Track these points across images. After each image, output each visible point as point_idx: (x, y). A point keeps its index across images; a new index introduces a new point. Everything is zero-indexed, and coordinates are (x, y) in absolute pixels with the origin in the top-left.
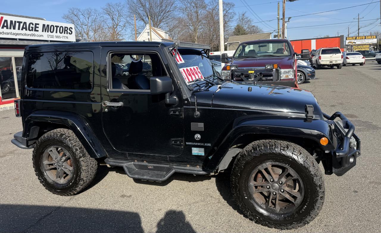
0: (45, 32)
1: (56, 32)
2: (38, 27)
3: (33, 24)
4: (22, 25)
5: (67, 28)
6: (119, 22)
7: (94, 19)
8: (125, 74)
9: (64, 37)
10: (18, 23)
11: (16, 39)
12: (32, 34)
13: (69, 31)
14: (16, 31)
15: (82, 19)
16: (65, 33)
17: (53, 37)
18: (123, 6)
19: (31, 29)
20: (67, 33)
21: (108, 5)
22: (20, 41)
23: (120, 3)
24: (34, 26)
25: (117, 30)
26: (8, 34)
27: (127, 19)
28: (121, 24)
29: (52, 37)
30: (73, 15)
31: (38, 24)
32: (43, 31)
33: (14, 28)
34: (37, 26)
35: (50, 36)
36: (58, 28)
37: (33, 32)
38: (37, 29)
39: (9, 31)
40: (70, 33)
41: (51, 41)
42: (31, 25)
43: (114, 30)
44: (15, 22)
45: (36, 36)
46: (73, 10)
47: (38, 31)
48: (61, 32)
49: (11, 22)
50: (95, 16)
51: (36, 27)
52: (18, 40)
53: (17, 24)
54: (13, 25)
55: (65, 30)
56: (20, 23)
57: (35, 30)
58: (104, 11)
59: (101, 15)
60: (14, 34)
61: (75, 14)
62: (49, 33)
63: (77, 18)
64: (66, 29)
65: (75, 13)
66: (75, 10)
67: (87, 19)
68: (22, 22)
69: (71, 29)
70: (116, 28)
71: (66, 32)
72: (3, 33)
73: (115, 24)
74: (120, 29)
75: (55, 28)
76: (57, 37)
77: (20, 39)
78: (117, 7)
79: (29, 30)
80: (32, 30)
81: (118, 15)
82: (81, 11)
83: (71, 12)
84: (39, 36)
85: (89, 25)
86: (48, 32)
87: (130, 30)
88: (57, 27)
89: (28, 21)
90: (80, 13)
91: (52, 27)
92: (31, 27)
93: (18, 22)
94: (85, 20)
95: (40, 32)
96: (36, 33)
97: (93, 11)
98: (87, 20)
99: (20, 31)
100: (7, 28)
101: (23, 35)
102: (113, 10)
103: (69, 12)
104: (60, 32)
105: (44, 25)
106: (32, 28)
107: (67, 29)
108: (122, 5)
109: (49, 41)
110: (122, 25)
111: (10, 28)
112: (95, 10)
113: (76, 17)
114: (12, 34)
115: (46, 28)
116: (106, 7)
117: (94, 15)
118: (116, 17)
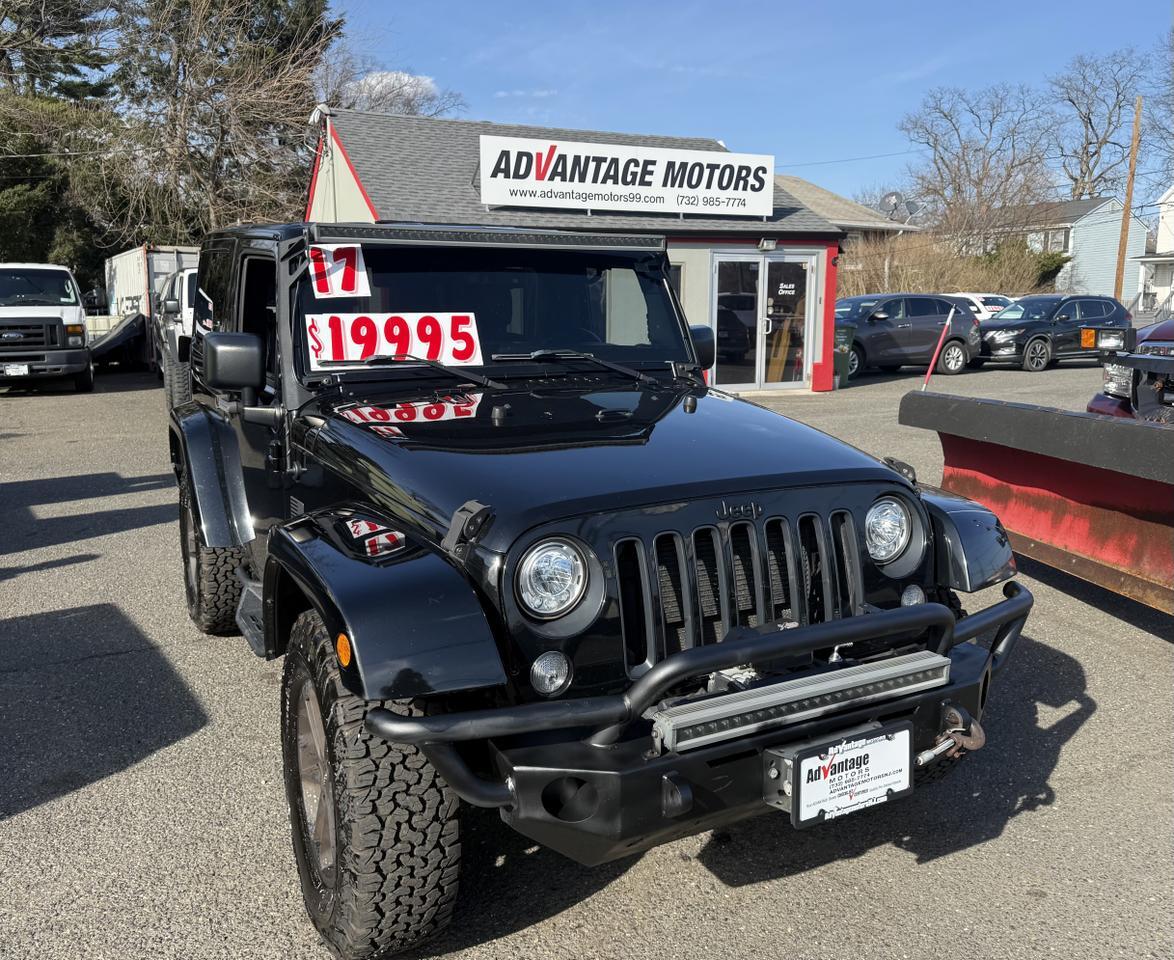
0: (673, 185)
1: (709, 186)
2: (651, 173)
3: (637, 164)
4: (604, 166)
5: (748, 169)
6: (1112, 127)
7: (1012, 126)
8: (993, 338)
9: (732, 201)
10: (595, 163)
11: (583, 212)
12: (631, 196)
13: (751, 180)
14: (588, 186)
15: (967, 129)
16: (736, 188)
17: (696, 202)
18: (1142, 62)
19: (629, 178)
20: (745, 189)
21: (1077, 65)
22: (595, 217)
23: (1132, 51)
24: (639, 170)
25: (1096, 163)
26: (563, 195)
27: (1156, 112)
28: (1123, 136)
29: (692, 201)
30: (938, 114)
31: (653, 163)
32: (665, 185)
33: (582, 179)
34: (650, 168)
35: (685, 200)
36: (717, 173)
37: (636, 189)
38: (648, 178)
39: (567, 187)
40: (757, 185)
41: (687, 216)
42: (632, 164)
43: (1087, 164)
44: (587, 159)
45: (642, 199)
46: (939, 95)
47: (649, 184)
48: (725, 184)
49: (577, 159)
50: (1019, 114)
51: (645, 172)
52: (589, 214)
53: (592, 165)
54: (580, 168)
55: (739, 178)
56: (599, 160)
57: (643, 183)
58: (1055, 88)
59: (1043, 107)
60: (580, 196)
61: (946, 112)
62: (686, 190)
63: (951, 125)
64: (744, 173)
65: (946, 107)
66: (947, 97)
67: (987, 125)
68: (605, 160)
69: (760, 173)
70: (1094, 154)
71: (742, 183)
72: (549, 194)
73: (1095, 141)
74: (1115, 159)
75: (707, 172)
76: (708, 201)
77: (595, 212)
78: (1116, 68)
79: (625, 182)
80: (633, 182)
81: (1111, 101)
82: (968, 96)
83: (932, 103)
84: (652, 200)
85: (992, 146)
86: (681, 185)
87: (1160, 160)
88: (713, 167)
89: (623, 153)
90: (965, 105)
91: (697, 169)
92: (629, 173)
93: (595, 159)
94: (976, 131)
95: (656, 188)
96: (643, 191)
97: (1015, 92)
98: (987, 132)
99: (599, 188)
100: (564, 179)
101: (603, 198)
102: (1097, 83)
103: (925, 105)
104: (721, 186)
105: (671, 165)
106: (634, 174)
107: (748, 175)
108: (1139, 59)
109: (681, 216)
110: (1124, 142)
111: (572, 180)
112: (1022, 88)
113: (945, 123)
114: (575, 195)
115: (677, 175)
116: (1066, 73)
117: (1014, 108)
118: (1104, 107)
